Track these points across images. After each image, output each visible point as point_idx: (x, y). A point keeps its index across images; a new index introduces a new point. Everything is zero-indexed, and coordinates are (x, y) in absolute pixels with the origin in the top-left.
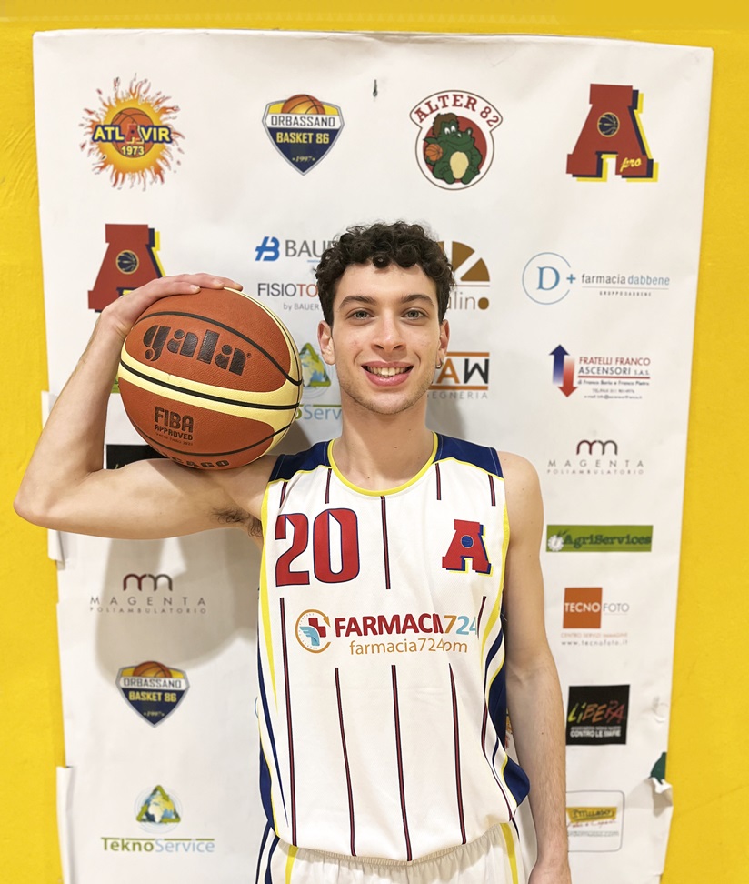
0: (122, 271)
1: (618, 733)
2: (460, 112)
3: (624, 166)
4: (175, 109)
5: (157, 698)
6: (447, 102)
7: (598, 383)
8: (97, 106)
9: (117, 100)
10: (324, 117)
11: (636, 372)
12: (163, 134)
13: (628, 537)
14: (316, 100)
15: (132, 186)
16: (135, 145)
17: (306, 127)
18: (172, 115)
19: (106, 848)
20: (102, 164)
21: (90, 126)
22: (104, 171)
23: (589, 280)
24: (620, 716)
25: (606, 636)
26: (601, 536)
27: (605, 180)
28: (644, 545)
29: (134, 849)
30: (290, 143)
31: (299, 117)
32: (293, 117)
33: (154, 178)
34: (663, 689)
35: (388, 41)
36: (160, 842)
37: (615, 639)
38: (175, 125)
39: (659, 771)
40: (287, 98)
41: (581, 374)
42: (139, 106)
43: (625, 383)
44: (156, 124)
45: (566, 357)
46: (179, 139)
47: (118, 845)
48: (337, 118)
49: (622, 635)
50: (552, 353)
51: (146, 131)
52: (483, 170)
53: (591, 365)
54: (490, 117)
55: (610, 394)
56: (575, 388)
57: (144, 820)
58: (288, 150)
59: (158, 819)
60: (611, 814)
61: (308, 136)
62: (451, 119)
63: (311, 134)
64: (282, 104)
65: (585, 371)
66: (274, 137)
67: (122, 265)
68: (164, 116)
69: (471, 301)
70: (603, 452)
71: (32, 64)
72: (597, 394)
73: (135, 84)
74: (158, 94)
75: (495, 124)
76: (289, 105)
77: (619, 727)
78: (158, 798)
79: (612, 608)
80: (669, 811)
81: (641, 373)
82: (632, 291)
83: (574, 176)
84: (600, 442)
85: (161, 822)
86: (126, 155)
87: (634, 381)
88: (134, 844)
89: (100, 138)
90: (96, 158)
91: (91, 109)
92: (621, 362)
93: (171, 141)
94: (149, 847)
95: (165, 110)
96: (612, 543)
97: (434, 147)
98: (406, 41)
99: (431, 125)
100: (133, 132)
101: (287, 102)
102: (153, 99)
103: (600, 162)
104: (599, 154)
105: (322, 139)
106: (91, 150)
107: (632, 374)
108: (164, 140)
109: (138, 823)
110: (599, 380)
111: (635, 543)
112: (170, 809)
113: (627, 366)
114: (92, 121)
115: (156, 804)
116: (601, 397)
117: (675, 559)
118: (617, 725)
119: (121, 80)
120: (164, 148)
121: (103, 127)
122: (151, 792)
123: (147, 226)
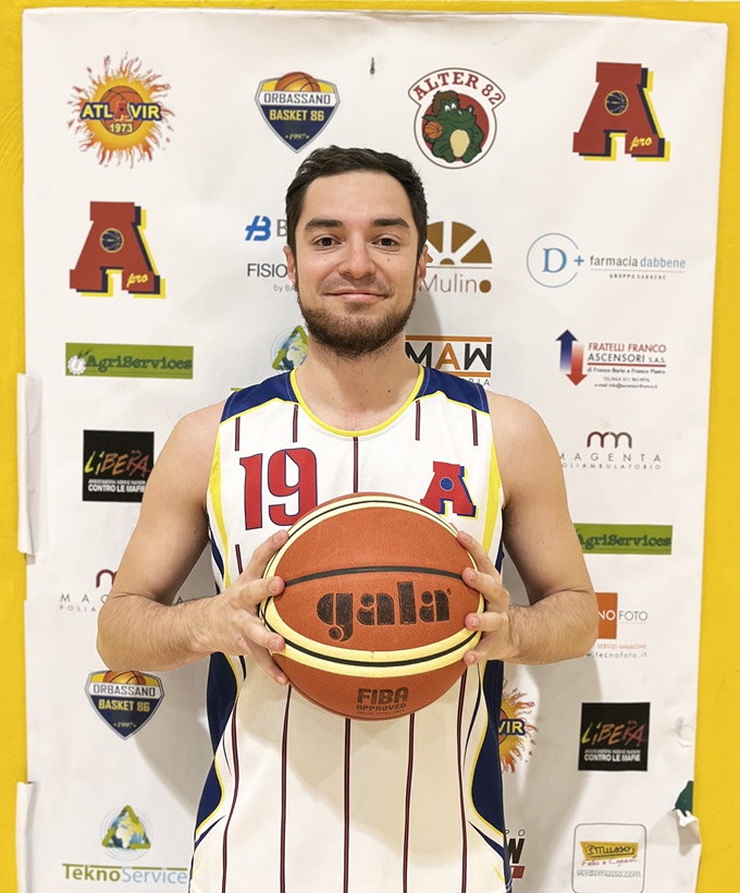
0: (106, 249)
1: (638, 758)
2: (460, 89)
3: (634, 145)
4: (165, 87)
5: (129, 707)
6: (448, 80)
7: (609, 371)
8: (86, 84)
9: (107, 79)
10: (319, 95)
11: (650, 359)
12: (153, 111)
13: (645, 537)
14: (311, 77)
15: (119, 163)
16: (124, 122)
17: (301, 104)
18: (162, 93)
19: (67, 877)
20: (89, 142)
21: (79, 104)
22: (91, 149)
23: (598, 262)
24: (639, 738)
25: (623, 647)
26: (615, 536)
27: (615, 159)
28: (663, 547)
29: (98, 878)
30: (283, 121)
31: (293, 94)
32: (287, 94)
33: (142, 156)
34: (687, 709)
35: (385, 19)
36: (126, 871)
37: (633, 651)
38: (165, 103)
39: (685, 802)
40: (281, 76)
41: (591, 361)
42: (130, 84)
43: (639, 372)
44: (145, 101)
45: (574, 343)
46: (169, 117)
47: (81, 873)
48: (333, 96)
49: (640, 646)
50: (559, 339)
51: (136, 109)
52: (484, 149)
53: (602, 352)
54: (492, 94)
55: (623, 383)
56: (585, 376)
57: (110, 845)
58: (280, 128)
59: (125, 844)
60: (631, 851)
61: (302, 113)
62: (452, 96)
63: (305, 112)
64: (276, 82)
65: (595, 358)
66: (267, 115)
67: (106, 244)
68: (155, 94)
69: (471, 284)
70: (616, 445)
71: (21, 41)
72: (608, 383)
73: (125, 62)
74: (149, 72)
75: (497, 102)
76: (283, 82)
77: (639, 751)
78: (126, 820)
79: (629, 616)
80: (697, 849)
81: (657, 360)
82: (645, 274)
83: (581, 154)
84: (612, 434)
85: (128, 848)
86: (114, 133)
87: (649, 369)
88: (99, 873)
89: (88, 116)
90: (83, 136)
91: (80, 87)
92: (635, 349)
93: (160, 119)
94: (115, 876)
95: (155, 88)
96: (628, 544)
97: (433, 124)
98: (404, 20)
99: (431, 102)
100: (122, 109)
101: (280, 80)
102: (143, 77)
103: (609, 141)
104: (608, 132)
105: (317, 116)
106: (78, 128)
107: (647, 362)
108: (153, 117)
109: (104, 848)
110: (611, 368)
111: (652, 545)
112: (139, 833)
113: (641, 353)
114: (81, 99)
115: (125, 827)
116: (613, 385)
117: (697, 563)
118: (636, 748)
119: (112, 59)
120: (154, 125)
121: (92, 105)
122: (119, 813)
123: (133, 204)
